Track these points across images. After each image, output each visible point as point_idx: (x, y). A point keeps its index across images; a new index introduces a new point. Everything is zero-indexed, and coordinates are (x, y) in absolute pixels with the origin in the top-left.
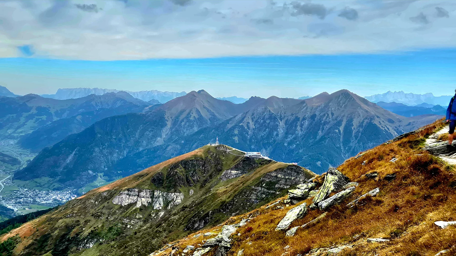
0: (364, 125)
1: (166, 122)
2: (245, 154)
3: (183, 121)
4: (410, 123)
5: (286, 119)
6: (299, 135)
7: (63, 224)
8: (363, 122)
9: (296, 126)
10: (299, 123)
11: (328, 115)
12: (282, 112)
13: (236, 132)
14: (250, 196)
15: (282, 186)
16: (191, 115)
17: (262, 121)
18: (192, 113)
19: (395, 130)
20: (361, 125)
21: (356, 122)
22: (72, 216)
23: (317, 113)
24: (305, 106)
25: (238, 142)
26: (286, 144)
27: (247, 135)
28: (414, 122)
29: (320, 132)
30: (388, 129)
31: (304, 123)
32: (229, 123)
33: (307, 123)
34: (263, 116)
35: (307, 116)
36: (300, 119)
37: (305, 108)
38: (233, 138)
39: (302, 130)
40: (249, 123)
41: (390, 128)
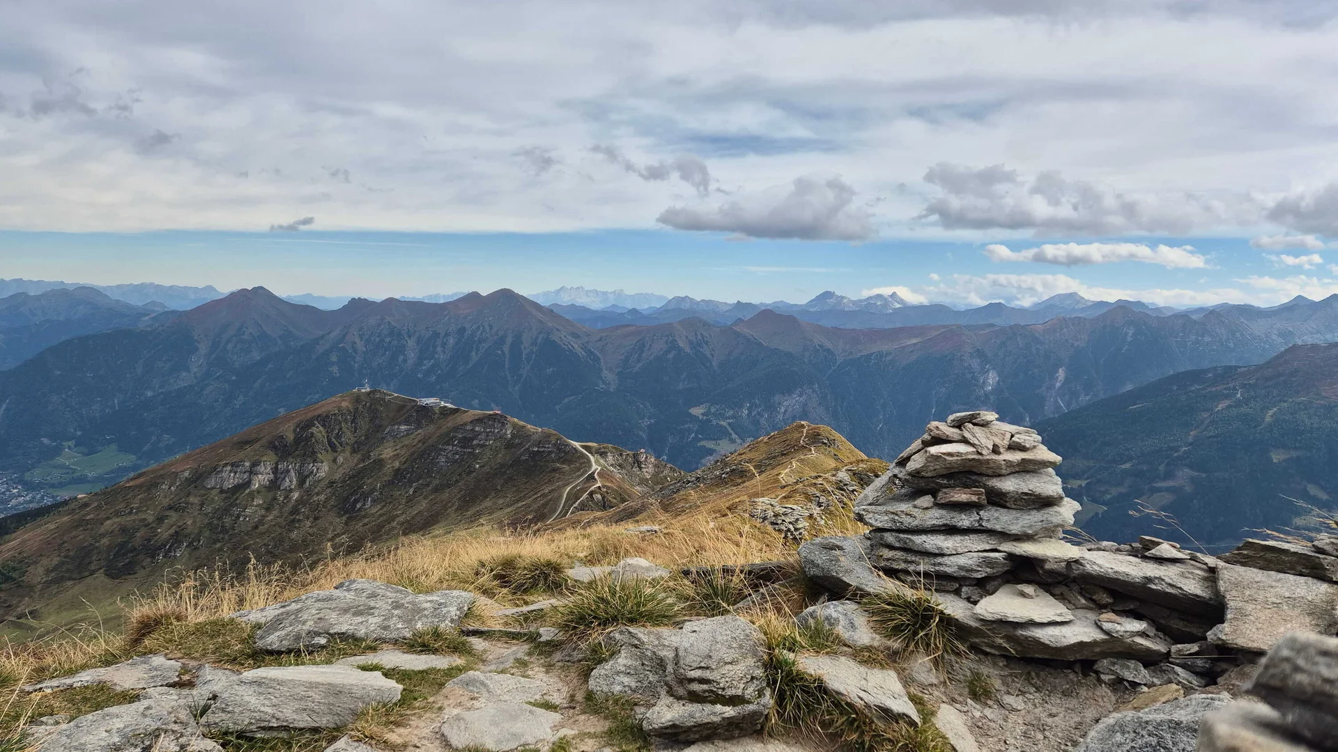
0: (539, 341)
1: (196, 343)
3: (228, 341)
5: (417, 334)
6: (441, 361)
7: (115, 526)
8: (537, 338)
9: (435, 347)
10: (439, 342)
12: (410, 324)
13: (334, 358)
16: (244, 332)
17: (377, 339)
18: (246, 328)
19: (582, 349)
20: (534, 343)
21: (526, 339)
22: (130, 513)
23: (467, 326)
24: (447, 314)
25: (338, 375)
27: (352, 363)
28: (607, 336)
29: (473, 354)
30: (573, 347)
31: (447, 340)
32: (318, 344)
33: (452, 342)
34: (378, 331)
35: (450, 329)
36: (441, 336)
37: (447, 317)
38: (330, 369)
39: (444, 352)
40: (355, 343)
41: (576, 346)
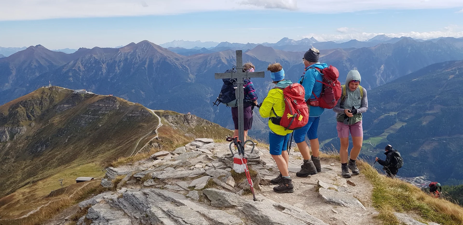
1: (11, 71)
2: (73, 91)
3: (25, 69)
4: (188, 60)
5: (107, 62)
6: (118, 73)
8: (160, 61)
9: (115, 67)
10: (117, 65)
11: (136, 58)
12: (104, 58)
13: (71, 74)
14: (80, 122)
15: (103, 112)
17: (90, 65)
20: (158, 63)
21: (155, 61)
23: (129, 57)
24: (120, 53)
26: (109, 80)
27: (79, 76)
28: (191, 59)
29: (132, 69)
31: (120, 64)
33: (122, 64)
34: (90, 61)
36: (117, 62)
37: (120, 54)
38: (69, 79)
39: (119, 69)
40: (80, 67)
